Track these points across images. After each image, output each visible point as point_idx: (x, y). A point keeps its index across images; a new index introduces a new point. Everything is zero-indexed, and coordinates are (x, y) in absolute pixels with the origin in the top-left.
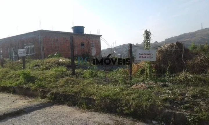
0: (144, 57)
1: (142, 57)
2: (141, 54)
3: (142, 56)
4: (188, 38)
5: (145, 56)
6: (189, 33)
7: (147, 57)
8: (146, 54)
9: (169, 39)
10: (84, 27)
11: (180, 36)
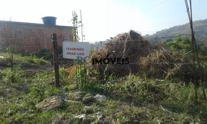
0: (73, 54)
1: (70, 53)
2: (69, 49)
3: (70, 51)
4: (178, 31)
5: (74, 52)
6: (179, 26)
7: (76, 54)
8: (75, 49)
9: (159, 32)
10: (56, 18)
11: (170, 29)
